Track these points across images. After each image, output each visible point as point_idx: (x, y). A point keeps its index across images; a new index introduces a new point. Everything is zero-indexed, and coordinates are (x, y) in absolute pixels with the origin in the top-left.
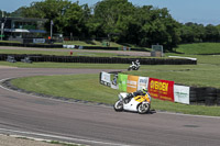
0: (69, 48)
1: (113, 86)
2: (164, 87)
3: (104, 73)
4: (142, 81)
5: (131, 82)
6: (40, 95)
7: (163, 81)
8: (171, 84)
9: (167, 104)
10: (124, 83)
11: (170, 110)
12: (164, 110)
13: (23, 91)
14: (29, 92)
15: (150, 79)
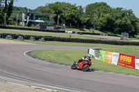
0: (69, 33)
1: (96, 58)
2: (129, 60)
3: (90, 50)
4: (114, 55)
5: (108, 56)
6: (50, 62)
7: (128, 56)
8: (133, 58)
9: (130, 70)
10: (103, 56)
11: (132, 74)
12: (129, 74)
13: (39, 59)
14: (43, 60)
15: (120, 54)
